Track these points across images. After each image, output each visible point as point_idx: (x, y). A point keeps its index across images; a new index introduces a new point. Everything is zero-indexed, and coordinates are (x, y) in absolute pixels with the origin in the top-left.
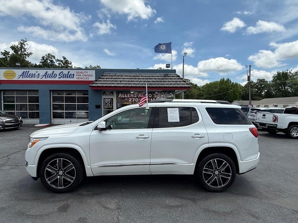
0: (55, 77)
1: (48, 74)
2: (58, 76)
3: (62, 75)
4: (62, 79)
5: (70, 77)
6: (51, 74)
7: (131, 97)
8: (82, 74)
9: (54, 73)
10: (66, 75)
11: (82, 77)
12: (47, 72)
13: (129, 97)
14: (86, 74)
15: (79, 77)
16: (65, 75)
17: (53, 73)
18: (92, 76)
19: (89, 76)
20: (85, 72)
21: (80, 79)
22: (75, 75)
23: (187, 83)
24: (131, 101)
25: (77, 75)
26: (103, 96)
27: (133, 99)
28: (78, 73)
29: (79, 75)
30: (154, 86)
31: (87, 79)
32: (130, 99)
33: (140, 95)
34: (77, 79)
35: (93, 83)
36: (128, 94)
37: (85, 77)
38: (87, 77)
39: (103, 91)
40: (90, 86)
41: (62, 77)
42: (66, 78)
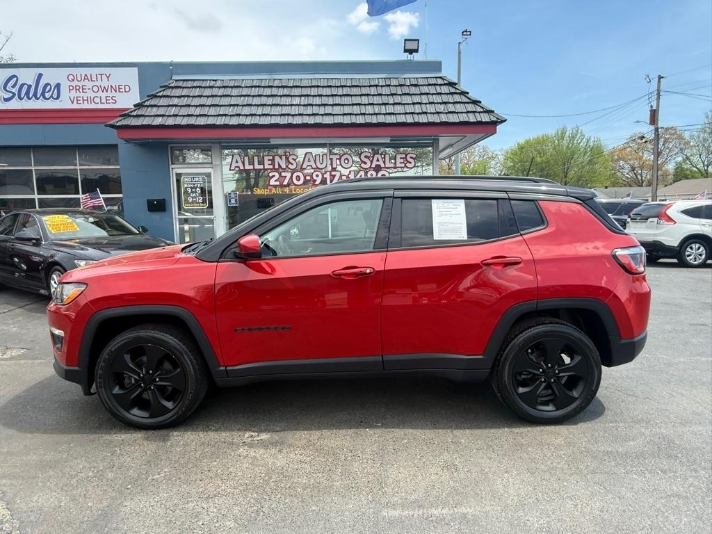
2: (1, 94)
3: (13, 87)
4: (15, 105)
5: (47, 95)
7: (277, 167)
8: (89, 84)
11: (90, 94)
13: (271, 167)
14: (105, 83)
15: (78, 94)
16: (25, 87)
18: (127, 89)
19: (116, 91)
20: (101, 75)
21: (86, 102)
22: (64, 90)
23: (483, 108)
24: (278, 183)
25: (71, 88)
26: (173, 166)
27: (283, 174)
28: (73, 80)
29: (78, 88)
30: (358, 122)
31: (111, 101)
32: (274, 176)
33: (309, 161)
34: (72, 103)
35: (125, 114)
36: (266, 158)
37: (104, 95)
38: (109, 93)
39: (171, 145)
40: (113, 126)
41: (17, 96)
42: (30, 99)
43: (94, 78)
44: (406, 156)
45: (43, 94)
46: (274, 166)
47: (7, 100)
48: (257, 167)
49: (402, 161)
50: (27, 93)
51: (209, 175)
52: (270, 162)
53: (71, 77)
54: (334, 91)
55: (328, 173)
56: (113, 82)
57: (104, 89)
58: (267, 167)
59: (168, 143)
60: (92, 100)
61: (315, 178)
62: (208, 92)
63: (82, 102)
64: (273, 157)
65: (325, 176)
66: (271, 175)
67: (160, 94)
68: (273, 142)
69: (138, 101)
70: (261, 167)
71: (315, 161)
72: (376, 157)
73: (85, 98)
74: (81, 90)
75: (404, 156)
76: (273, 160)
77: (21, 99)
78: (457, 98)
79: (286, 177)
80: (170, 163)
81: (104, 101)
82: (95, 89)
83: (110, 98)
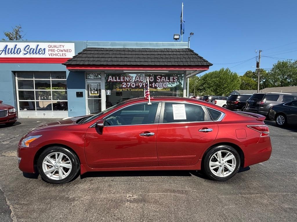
0: (18, 53)
1: (9, 49)
2: (23, 52)
3: (28, 49)
6: (12, 49)
7: (125, 81)
8: (56, 49)
9: (17, 47)
10: (34, 49)
11: (56, 52)
12: (7, 46)
13: (123, 81)
14: (62, 49)
15: (52, 52)
16: (32, 50)
17: (15, 48)
18: (70, 51)
19: (66, 52)
20: (61, 45)
21: (54, 55)
22: (47, 51)
23: (204, 60)
24: (126, 87)
25: (49, 50)
26: (86, 80)
27: (128, 83)
28: (50, 47)
29: (52, 50)
30: (157, 65)
31: (64, 55)
32: (124, 84)
33: (137, 79)
34: (50, 56)
35: (70, 60)
36: (121, 77)
37: (61, 53)
38: (63, 52)
39: (86, 72)
40: (65, 64)
41: (29, 53)
42: (34, 54)
43: (58, 47)
44: (174, 77)
45: (39, 52)
46: (124, 80)
47: (25, 54)
48: (118, 80)
49: (172, 79)
50: (33, 52)
51: (100, 83)
52: (123, 79)
53: (49, 46)
54: (148, 53)
55: (145, 83)
56: (65, 48)
57: (62, 51)
58: (122, 80)
59: (85, 71)
60: (57, 55)
61: (140, 85)
62: (101, 52)
63: (53, 55)
64: (124, 77)
65: (143, 84)
66: (123, 83)
67: (83, 53)
68: (125, 72)
69: (74, 55)
70: (119, 81)
71: (140, 79)
72: (163, 77)
73: (54, 54)
74: (53, 51)
75: (173, 77)
76: (124, 78)
77: (30, 54)
78: (194, 56)
79: (128, 84)
80: (85, 79)
81: (61, 55)
82: (58, 51)
83: (64, 54)
